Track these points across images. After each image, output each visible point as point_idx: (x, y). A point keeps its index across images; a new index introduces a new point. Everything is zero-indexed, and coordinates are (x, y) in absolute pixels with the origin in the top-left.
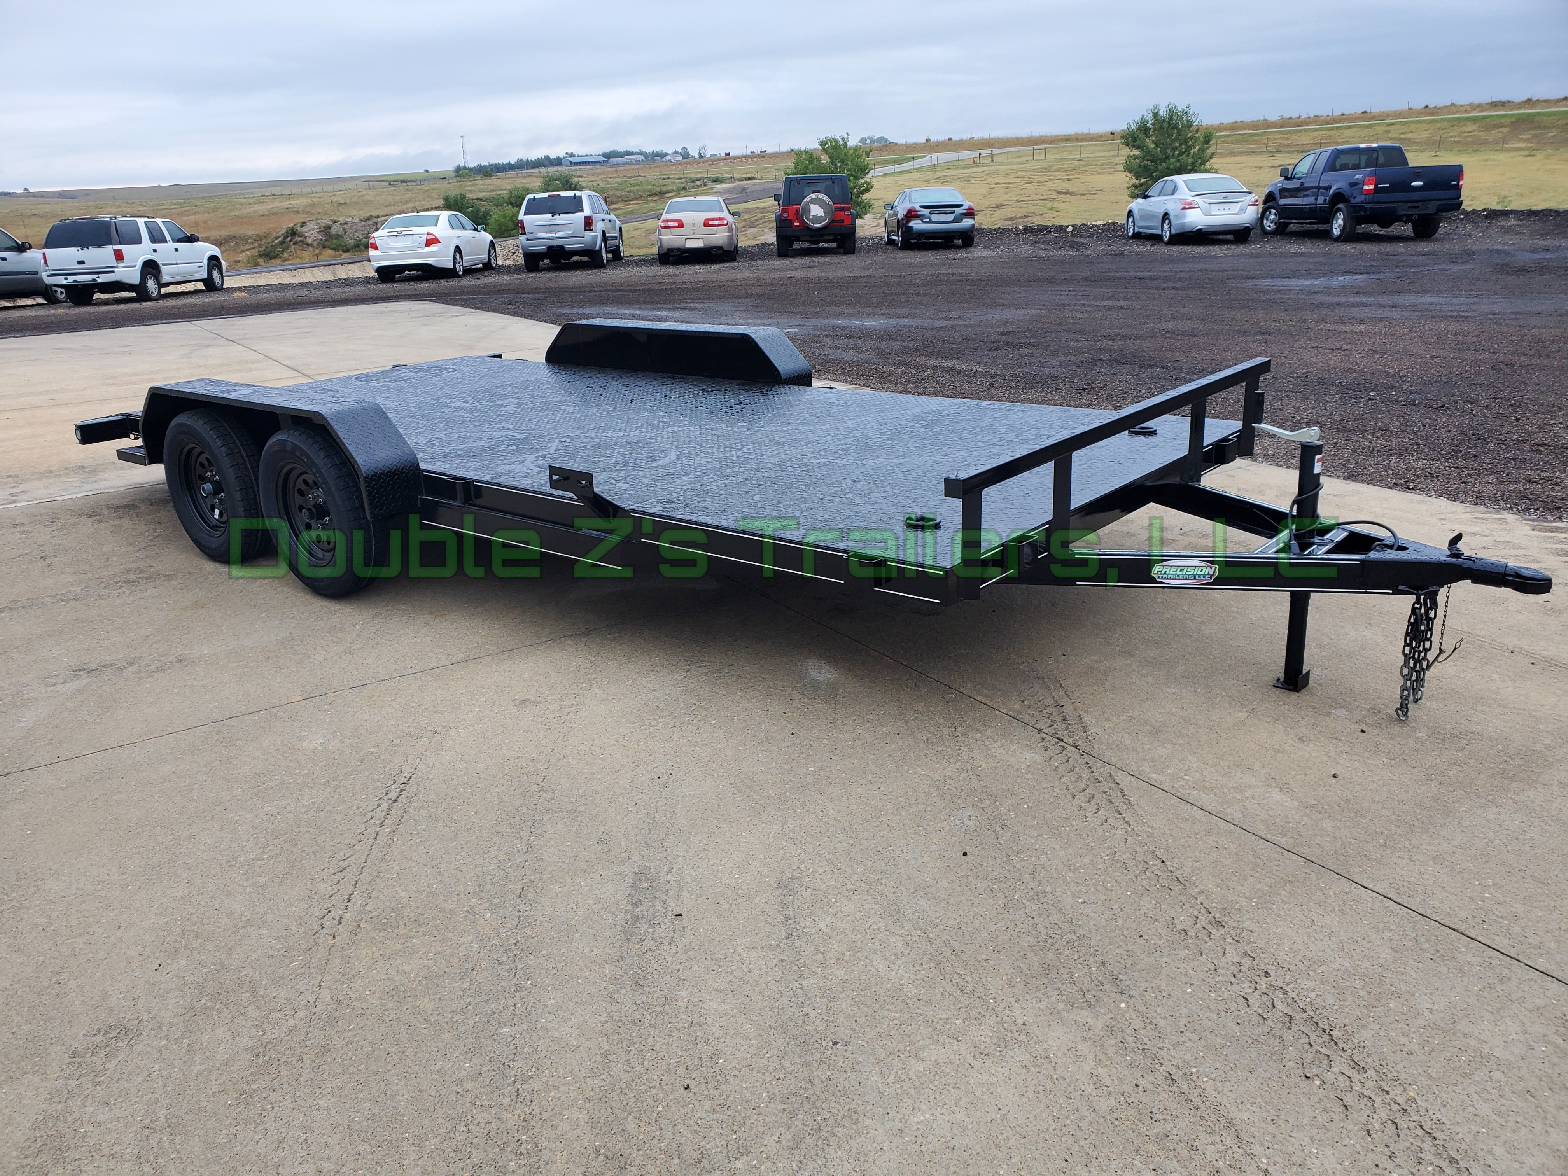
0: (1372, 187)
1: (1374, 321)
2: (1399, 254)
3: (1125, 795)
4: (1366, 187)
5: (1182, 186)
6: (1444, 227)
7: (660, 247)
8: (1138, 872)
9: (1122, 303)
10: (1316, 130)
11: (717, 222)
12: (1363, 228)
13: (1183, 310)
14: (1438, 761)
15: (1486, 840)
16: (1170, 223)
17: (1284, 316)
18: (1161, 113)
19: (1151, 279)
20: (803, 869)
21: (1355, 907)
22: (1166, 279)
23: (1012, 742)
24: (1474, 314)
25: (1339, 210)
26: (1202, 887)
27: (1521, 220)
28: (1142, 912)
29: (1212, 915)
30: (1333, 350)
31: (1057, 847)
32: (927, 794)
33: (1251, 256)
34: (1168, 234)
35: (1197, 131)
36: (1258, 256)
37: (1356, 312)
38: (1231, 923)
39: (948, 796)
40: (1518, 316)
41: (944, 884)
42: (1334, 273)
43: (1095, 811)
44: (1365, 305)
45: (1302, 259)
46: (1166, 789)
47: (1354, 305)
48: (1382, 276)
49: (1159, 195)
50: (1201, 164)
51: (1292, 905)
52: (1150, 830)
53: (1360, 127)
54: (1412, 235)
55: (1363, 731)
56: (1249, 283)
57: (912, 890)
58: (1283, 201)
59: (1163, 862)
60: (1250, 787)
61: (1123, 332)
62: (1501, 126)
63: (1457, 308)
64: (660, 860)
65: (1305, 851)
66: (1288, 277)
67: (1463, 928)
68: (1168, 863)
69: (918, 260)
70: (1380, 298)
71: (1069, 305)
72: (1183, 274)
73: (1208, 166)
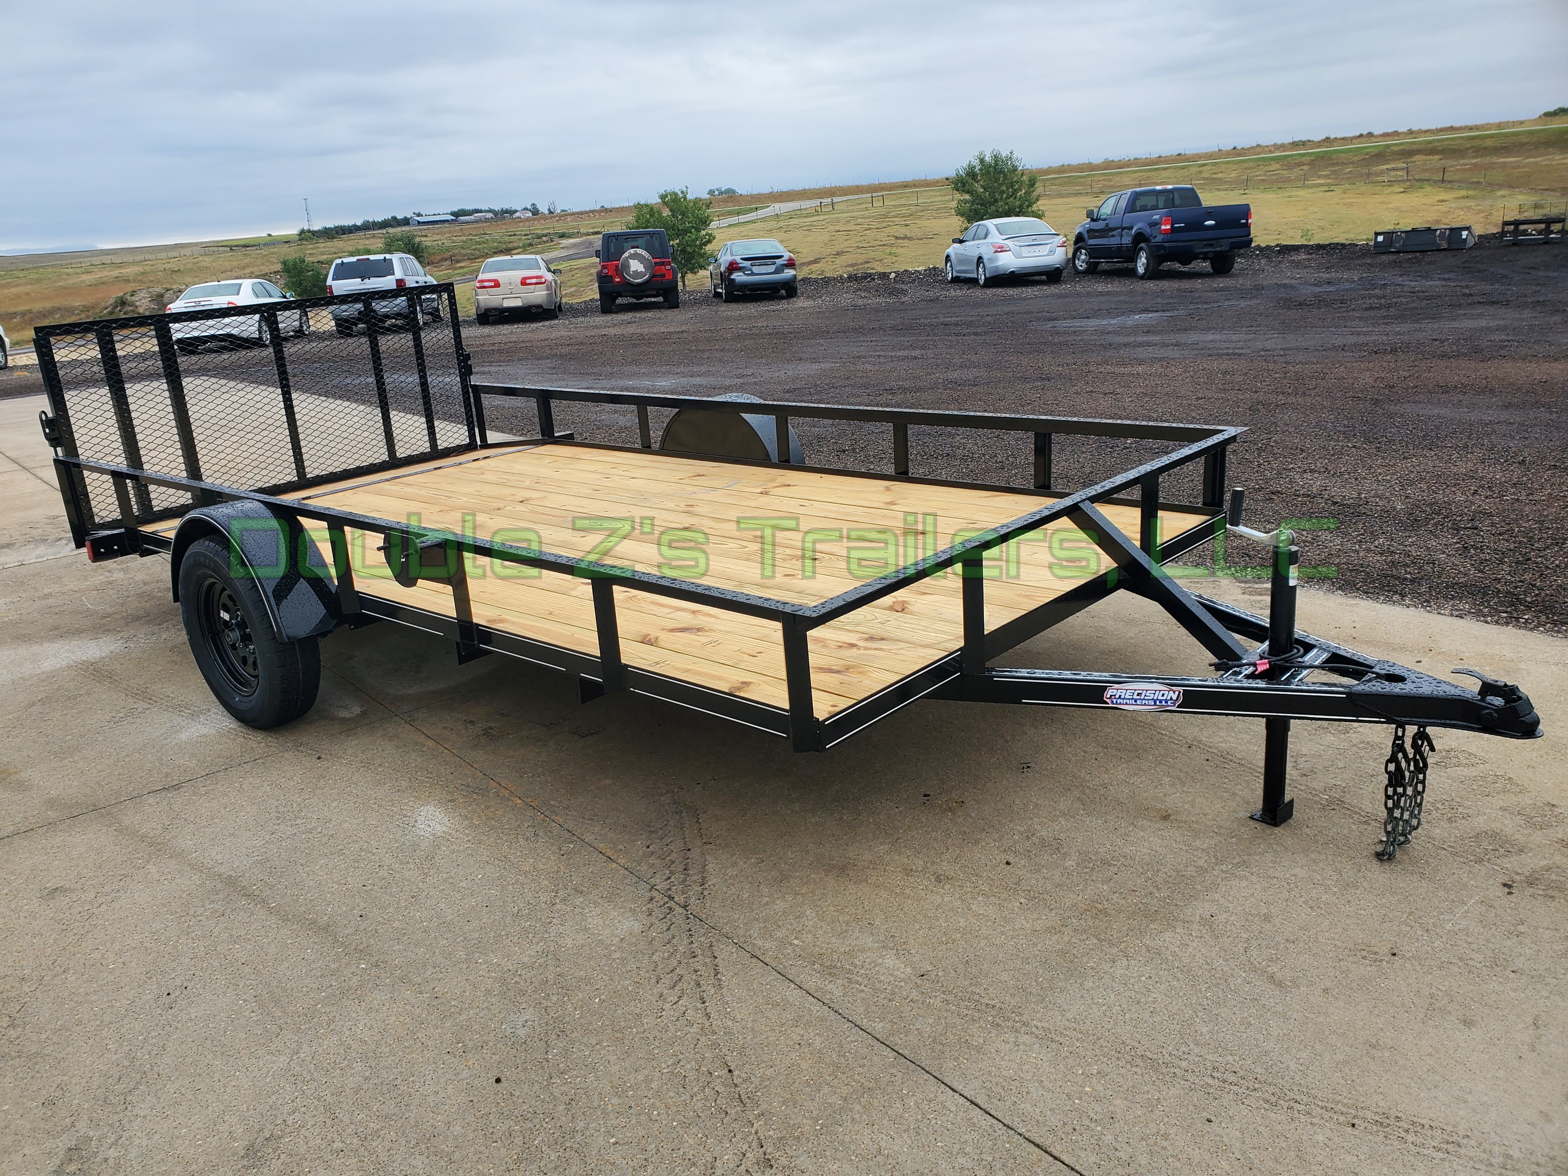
0: (1169, 227)
1: (1154, 360)
2: (1197, 290)
3: (718, 973)
4: (1163, 227)
5: (993, 230)
6: (1240, 263)
7: (478, 308)
8: (696, 1089)
9: (917, 353)
10: (1136, 172)
11: (534, 281)
12: (1167, 265)
13: (974, 358)
14: (1080, 898)
15: (1104, 1008)
16: (984, 267)
17: (1070, 359)
18: (987, 159)
19: (957, 325)
20: (290, 1122)
21: (934, 1121)
22: (970, 324)
23: (614, 908)
24: (1249, 351)
25: (1141, 249)
26: (764, 1106)
27: (1311, 254)
28: (681, 1152)
29: (764, 1149)
30: (1106, 394)
31: (613, 1059)
32: (488, 992)
33: (1060, 296)
34: (983, 277)
35: (1022, 175)
36: (1065, 296)
37: (1140, 353)
38: (784, 1161)
39: (511, 994)
40: (1287, 352)
41: (457, 1129)
42: (1133, 312)
43: (676, 999)
44: (1149, 344)
45: (1103, 299)
46: (767, 960)
47: (1141, 345)
48: (1176, 313)
49: (973, 240)
50: (1028, 206)
51: (862, 1126)
52: (730, 1023)
53: (1175, 168)
54: (1212, 271)
55: (1008, 863)
56: (1049, 325)
57: (413, 1143)
58: (1091, 242)
59: (730, 1071)
60: (863, 951)
61: (907, 384)
62: (1302, 164)
63: (1234, 345)
64: (111, 1126)
65: (897, 1041)
66: (1088, 317)
67: (1046, 1142)
68: (736, 1073)
69: (738, 312)
70: (1166, 337)
71: (864, 357)
72: (989, 319)
73: (1035, 208)
